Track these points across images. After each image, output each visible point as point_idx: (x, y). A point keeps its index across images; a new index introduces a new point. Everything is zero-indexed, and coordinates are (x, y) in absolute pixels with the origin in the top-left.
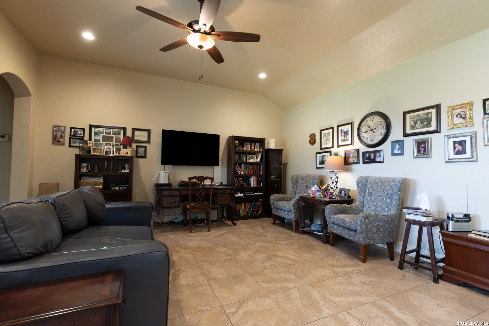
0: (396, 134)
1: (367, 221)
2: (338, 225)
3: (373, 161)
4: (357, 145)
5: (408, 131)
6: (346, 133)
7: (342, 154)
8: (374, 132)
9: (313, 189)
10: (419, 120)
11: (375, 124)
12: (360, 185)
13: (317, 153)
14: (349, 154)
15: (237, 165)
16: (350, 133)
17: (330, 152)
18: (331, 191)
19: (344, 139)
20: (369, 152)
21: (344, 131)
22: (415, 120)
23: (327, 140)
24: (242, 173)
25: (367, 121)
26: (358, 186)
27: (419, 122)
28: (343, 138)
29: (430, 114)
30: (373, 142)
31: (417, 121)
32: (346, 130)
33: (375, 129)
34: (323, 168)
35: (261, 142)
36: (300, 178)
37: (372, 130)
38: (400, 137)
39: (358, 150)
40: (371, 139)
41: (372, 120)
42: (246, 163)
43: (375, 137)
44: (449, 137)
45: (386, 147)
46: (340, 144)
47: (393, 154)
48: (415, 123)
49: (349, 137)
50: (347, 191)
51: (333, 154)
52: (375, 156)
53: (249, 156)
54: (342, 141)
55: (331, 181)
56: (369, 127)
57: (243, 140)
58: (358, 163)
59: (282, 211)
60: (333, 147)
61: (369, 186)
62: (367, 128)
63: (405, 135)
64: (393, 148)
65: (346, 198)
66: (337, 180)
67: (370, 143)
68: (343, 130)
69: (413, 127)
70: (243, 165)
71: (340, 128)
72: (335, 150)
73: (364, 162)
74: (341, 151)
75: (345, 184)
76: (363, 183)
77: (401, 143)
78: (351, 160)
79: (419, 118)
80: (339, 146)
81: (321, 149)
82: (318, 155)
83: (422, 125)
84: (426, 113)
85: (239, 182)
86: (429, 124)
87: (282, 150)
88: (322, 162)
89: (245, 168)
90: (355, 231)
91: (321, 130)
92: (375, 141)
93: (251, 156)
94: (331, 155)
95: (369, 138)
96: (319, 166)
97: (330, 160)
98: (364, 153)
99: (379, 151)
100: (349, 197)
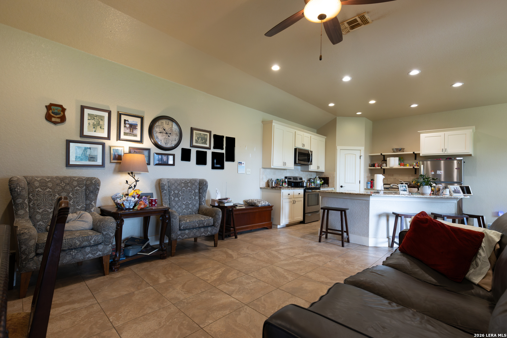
0: (185, 142)
3: (165, 164)
4: (147, 144)
7: (126, 151)
8: (169, 136)
10: (200, 137)
11: (170, 129)
13: (71, 142)
16: (139, 127)
17: (103, 144)
19: (130, 132)
21: (130, 122)
22: (198, 136)
23: (98, 125)
25: (162, 123)
27: (200, 139)
29: (206, 136)
30: (166, 145)
31: (199, 137)
32: (133, 123)
33: (170, 134)
37: (167, 133)
38: (188, 147)
39: (149, 150)
40: (165, 142)
41: (167, 123)
43: (169, 141)
45: (177, 152)
46: (122, 137)
48: (198, 138)
49: (138, 132)
52: (167, 158)
54: (126, 134)
56: (164, 130)
58: (149, 164)
60: (108, 138)
62: (161, 130)
63: (192, 146)
67: (164, 145)
68: (128, 121)
69: (197, 141)
71: (123, 117)
72: (112, 143)
79: (201, 136)
80: (119, 139)
81: (82, 136)
82: (73, 145)
83: (202, 141)
84: (204, 134)
86: (206, 143)
91: (83, 107)
92: (169, 145)
95: (163, 140)
96: (74, 161)
98: (155, 154)
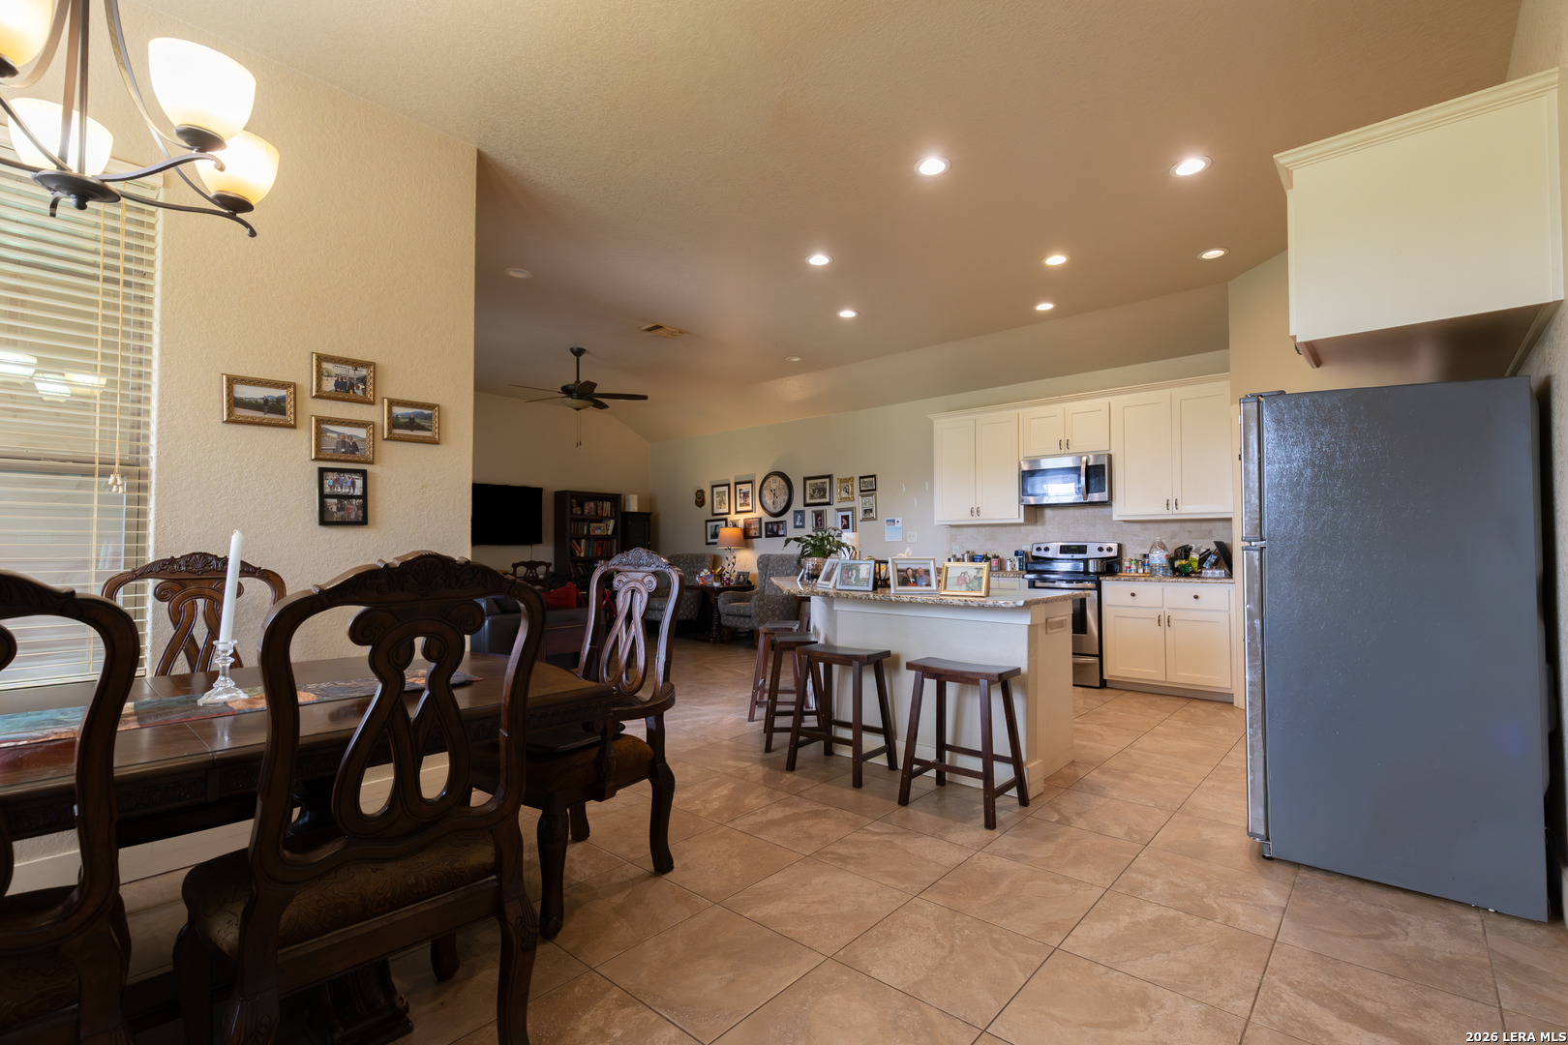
0: (797, 504)
1: (761, 603)
2: (732, 615)
3: (775, 535)
4: (759, 512)
5: (809, 501)
6: (746, 495)
7: (741, 524)
8: (776, 498)
9: (702, 574)
11: (778, 486)
12: (761, 566)
13: (707, 521)
14: (750, 525)
15: (574, 542)
16: (750, 495)
17: (726, 520)
18: (727, 576)
19: (744, 502)
20: (772, 523)
21: (743, 491)
22: (813, 488)
23: (721, 502)
24: (582, 555)
25: (769, 483)
26: (759, 568)
27: (816, 491)
28: (742, 502)
29: (825, 484)
30: (775, 510)
31: (815, 489)
32: (746, 491)
33: (777, 493)
34: (716, 543)
35: (616, 499)
36: (682, 560)
37: (774, 494)
38: (801, 507)
39: (760, 519)
40: (774, 506)
41: (774, 481)
42: (588, 537)
43: (778, 505)
44: (839, 510)
45: (789, 517)
46: (739, 509)
47: (796, 527)
48: (813, 491)
49: (750, 500)
50: (746, 574)
51: (729, 523)
52: (778, 528)
53: (592, 525)
54: (741, 505)
55: (727, 563)
56: (771, 491)
57: (582, 497)
58: (760, 537)
59: (657, 612)
60: (729, 513)
61: (770, 566)
62: (769, 491)
63: (806, 505)
64: (795, 520)
65: (746, 584)
66: (733, 560)
67: (773, 510)
68: (741, 490)
69: (812, 497)
70: (583, 541)
71: (739, 487)
72: (733, 517)
73: (767, 536)
74: (741, 519)
75: (745, 566)
76: (765, 563)
77: (802, 513)
78: (752, 533)
79: (817, 487)
80: (737, 512)
81: (714, 515)
82: (709, 524)
83: (818, 495)
84: (822, 482)
85: (578, 570)
86: (824, 496)
87: (650, 514)
88: (715, 535)
89: (587, 546)
90: (750, 617)
91: (713, 486)
92: (778, 510)
93: (596, 525)
94: (726, 526)
95: (771, 505)
96: (710, 540)
97: (726, 532)
98: (767, 524)
99: (782, 522)
100: (749, 582)
